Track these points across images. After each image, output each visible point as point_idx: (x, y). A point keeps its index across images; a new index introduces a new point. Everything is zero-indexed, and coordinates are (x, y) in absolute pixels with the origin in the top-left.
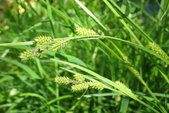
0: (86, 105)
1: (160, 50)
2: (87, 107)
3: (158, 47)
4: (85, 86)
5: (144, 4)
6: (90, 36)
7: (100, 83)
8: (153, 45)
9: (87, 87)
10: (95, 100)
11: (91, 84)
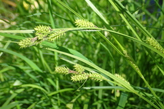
0: (86, 98)
1: (158, 45)
2: (88, 100)
3: (156, 42)
4: (85, 77)
5: (145, 3)
6: (89, 28)
7: (99, 74)
8: (151, 40)
9: (87, 78)
10: (96, 94)
11: (91, 75)
